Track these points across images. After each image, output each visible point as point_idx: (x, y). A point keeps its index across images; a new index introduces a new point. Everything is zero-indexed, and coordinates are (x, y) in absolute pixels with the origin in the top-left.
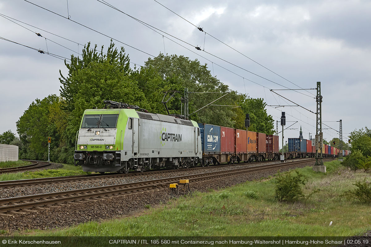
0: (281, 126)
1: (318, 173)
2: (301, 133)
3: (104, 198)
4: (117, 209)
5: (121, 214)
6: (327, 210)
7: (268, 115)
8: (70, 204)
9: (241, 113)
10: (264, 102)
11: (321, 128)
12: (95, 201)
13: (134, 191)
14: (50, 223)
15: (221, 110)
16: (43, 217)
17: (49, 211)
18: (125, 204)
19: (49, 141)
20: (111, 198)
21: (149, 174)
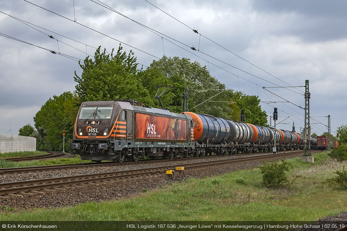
0: (274, 121)
1: (306, 163)
2: (294, 128)
3: (106, 182)
4: (117, 192)
5: (120, 196)
6: (309, 195)
7: (262, 111)
8: (75, 187)
9: (238, 109)
10: (258, 99)
11: (309, 122)
12: (98, 184)
13: (134, 176)
14: (55, 203)
15: (218, 106)
16: (49, 197)
17: (55, 193)
18: (124, 187)
19: (64, 134)
20: (112, 182)
21: (150, 163)
